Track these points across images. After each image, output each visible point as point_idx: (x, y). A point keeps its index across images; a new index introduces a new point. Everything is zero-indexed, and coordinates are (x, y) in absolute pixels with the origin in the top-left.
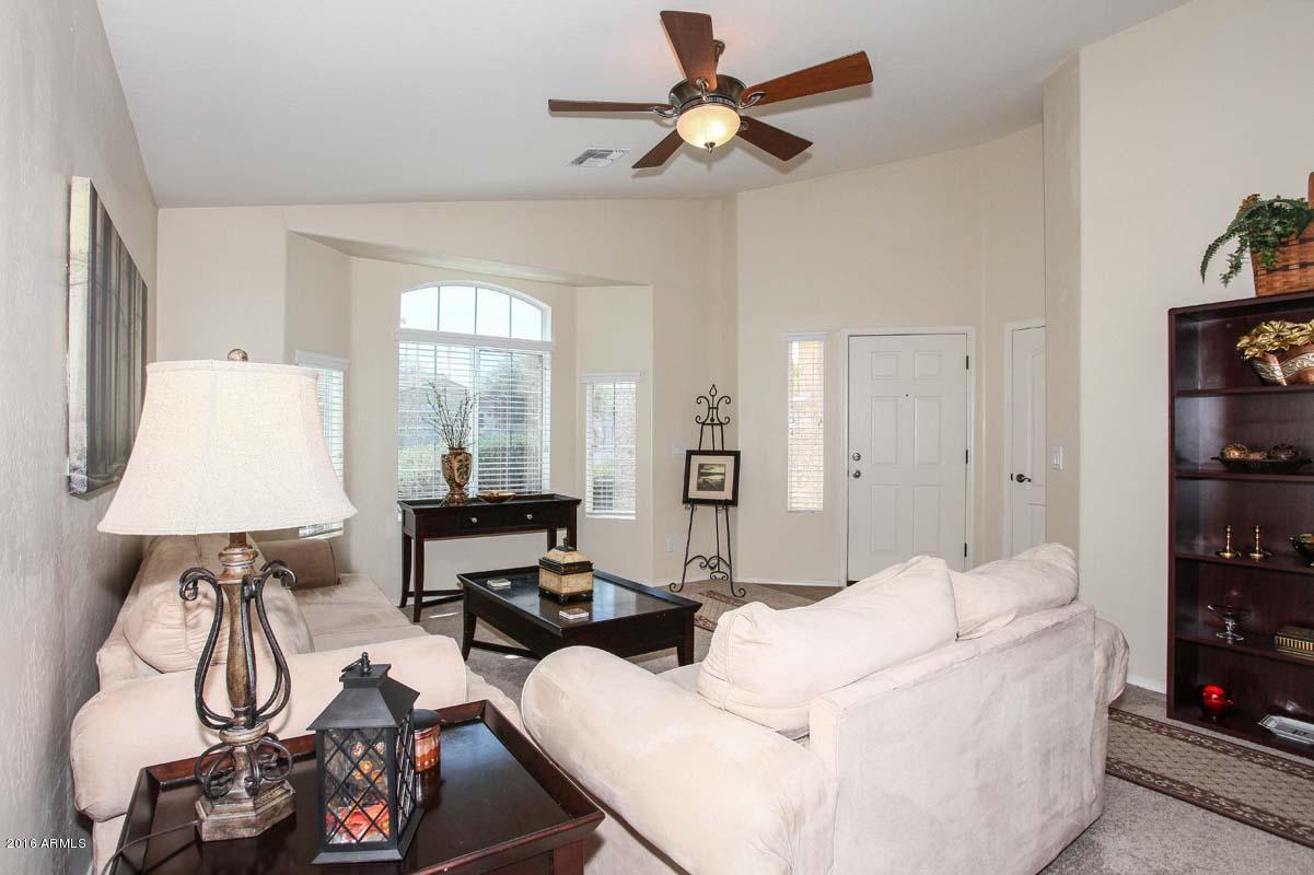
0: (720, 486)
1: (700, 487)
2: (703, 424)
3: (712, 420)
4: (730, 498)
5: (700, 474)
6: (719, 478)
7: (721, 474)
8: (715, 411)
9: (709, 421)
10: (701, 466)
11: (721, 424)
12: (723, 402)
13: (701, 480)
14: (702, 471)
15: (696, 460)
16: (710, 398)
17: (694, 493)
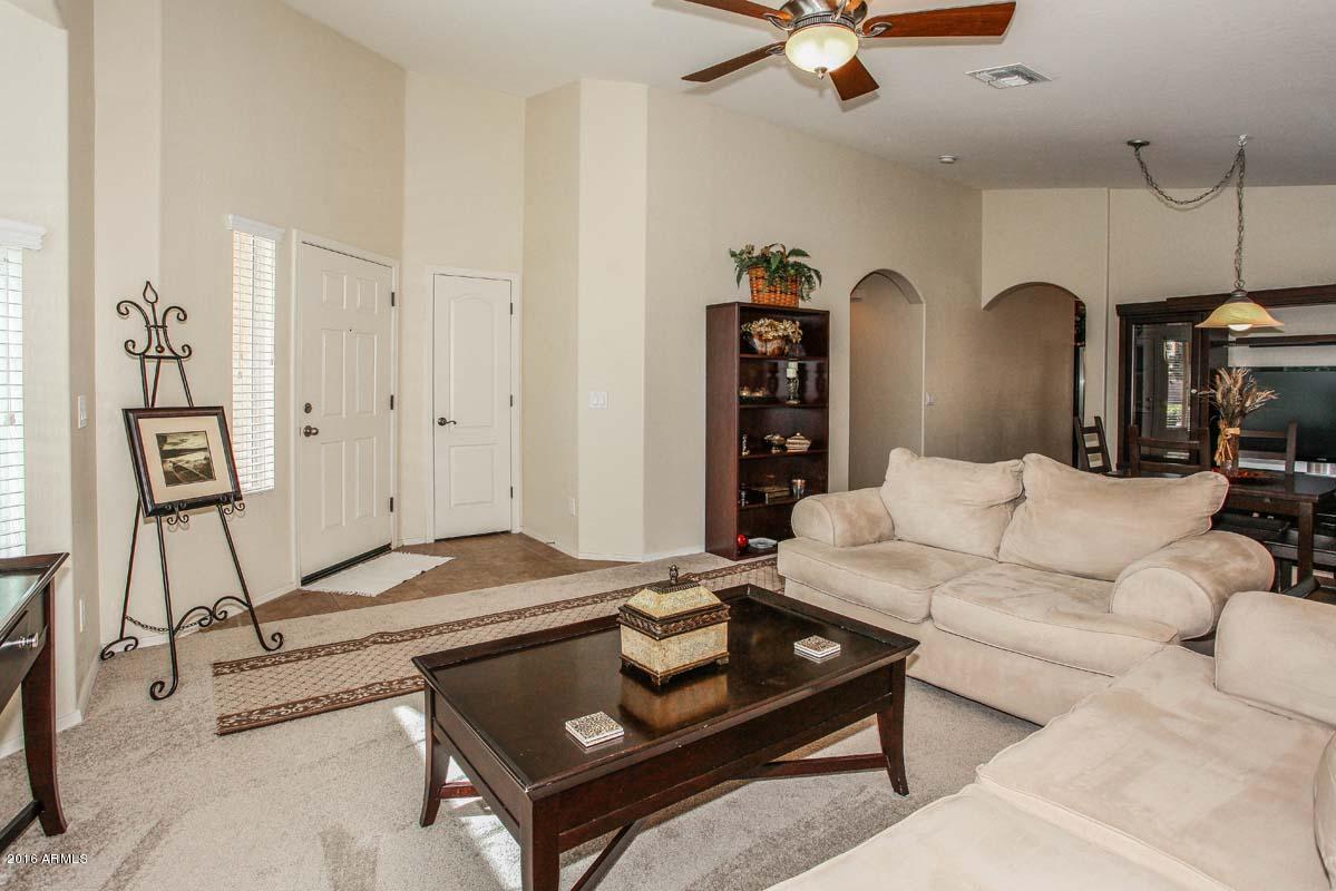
0: (206, 472)
1: (171, 479)
2: (143, 356)
3: (160, 348)
4: (229, 488)
5: (165, 455)
6: (200, 456)
7: (205, 449)
8: (161, 331)
9: (152, 352)
10: (162, 439)
11: (177, 357)
12: (172, 315)
13: (169, 466)
14: (166, 447)
15: (150, 428)
16: (148, 309)
17: (163, 493)
